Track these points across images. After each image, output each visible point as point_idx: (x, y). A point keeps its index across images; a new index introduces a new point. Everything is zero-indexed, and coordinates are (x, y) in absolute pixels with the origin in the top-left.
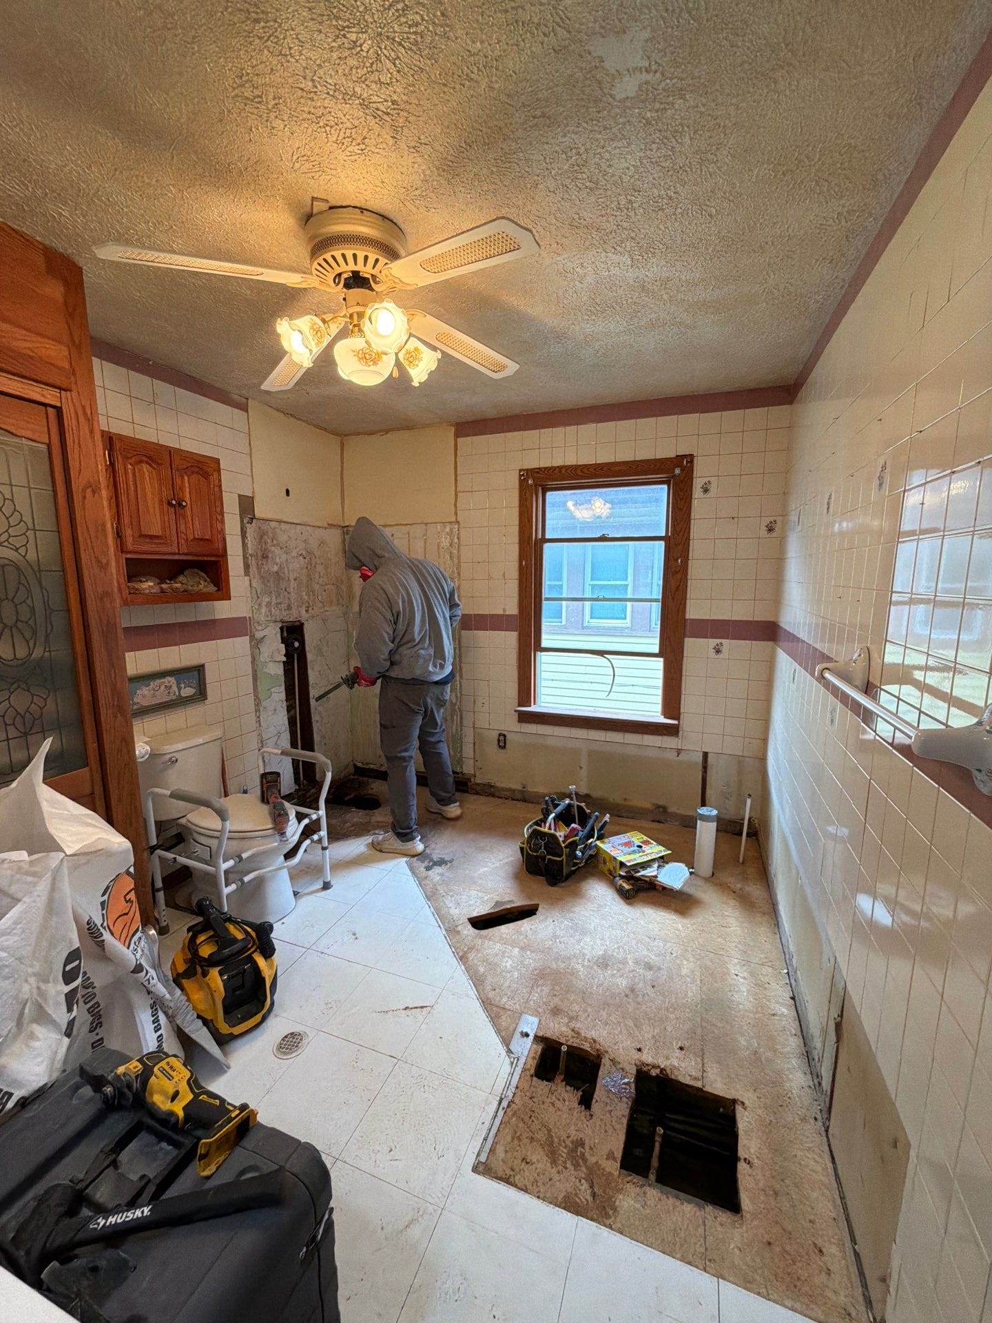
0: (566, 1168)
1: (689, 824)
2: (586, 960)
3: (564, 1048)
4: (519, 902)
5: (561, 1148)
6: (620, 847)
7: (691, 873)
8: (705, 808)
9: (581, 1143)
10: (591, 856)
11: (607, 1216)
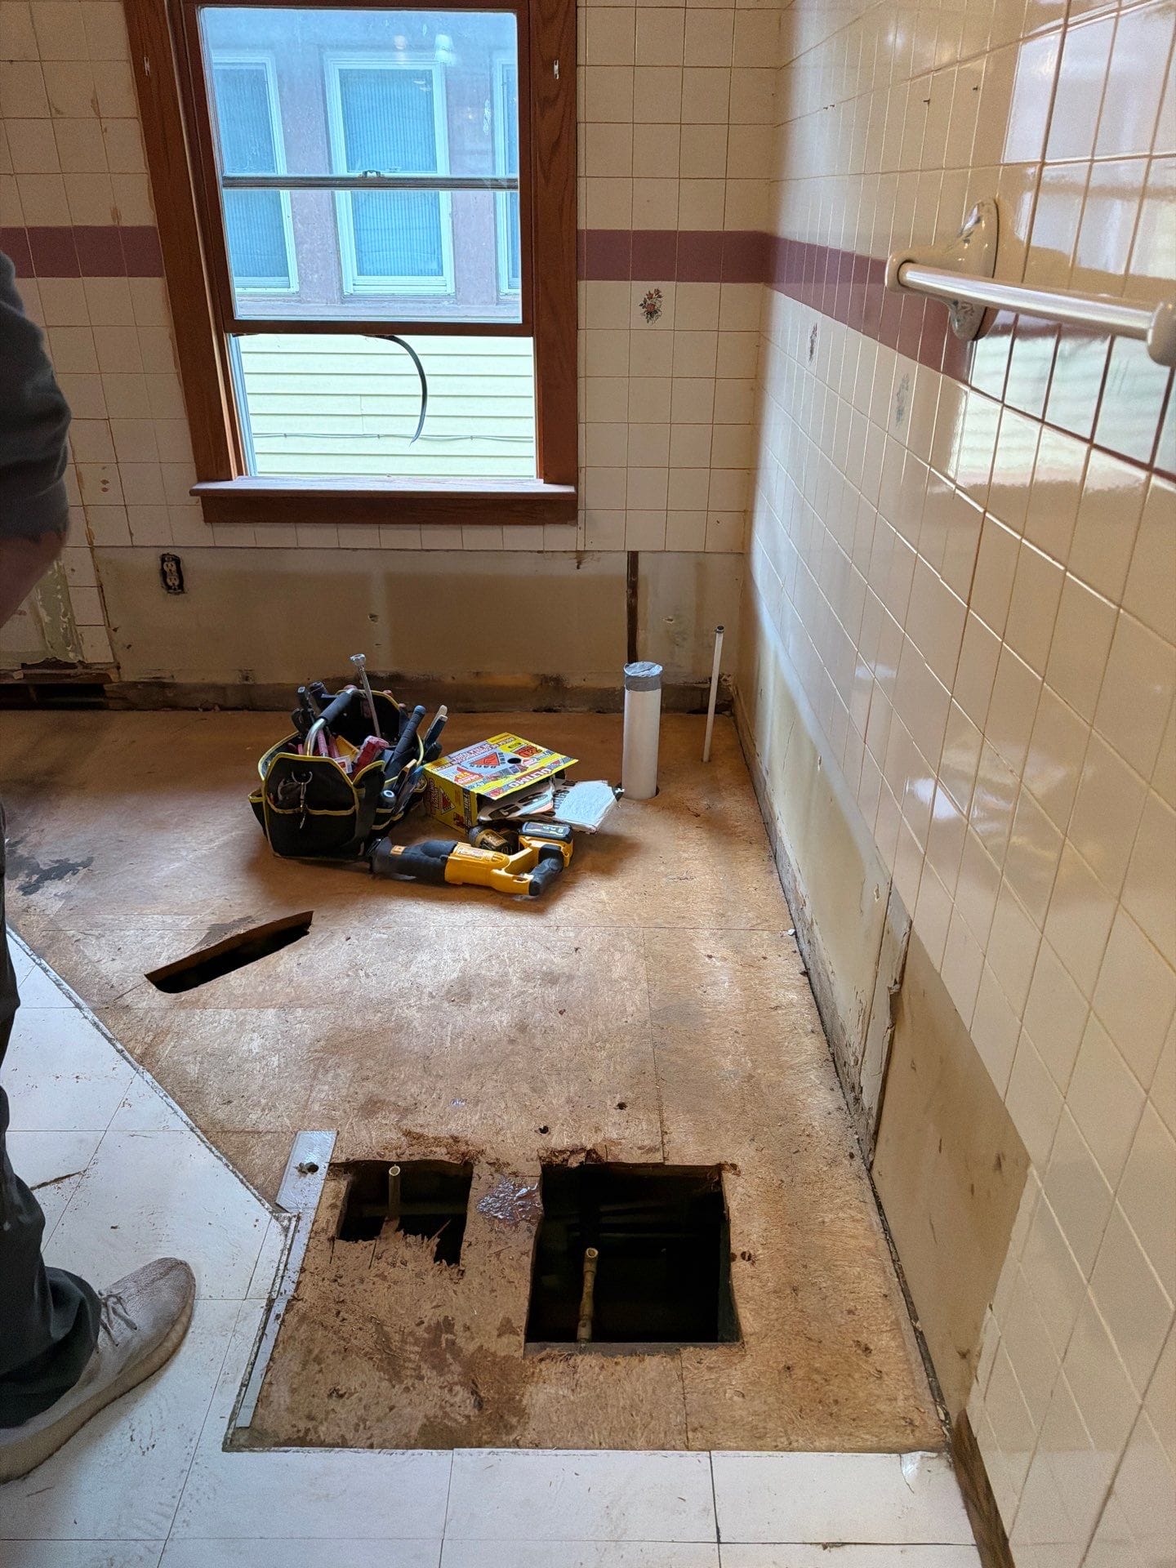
0: (421, 1378)
1: (608, 705)
2: (426, 997)
3: (395, 1171)
4: (265, 915)
5: (408, 1347)
6: (475, 769)
7: (618, 797)
8: (638, 664)
9: (448, 1325)
10: (416, 797)
11: (510, 1429)
